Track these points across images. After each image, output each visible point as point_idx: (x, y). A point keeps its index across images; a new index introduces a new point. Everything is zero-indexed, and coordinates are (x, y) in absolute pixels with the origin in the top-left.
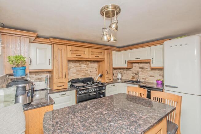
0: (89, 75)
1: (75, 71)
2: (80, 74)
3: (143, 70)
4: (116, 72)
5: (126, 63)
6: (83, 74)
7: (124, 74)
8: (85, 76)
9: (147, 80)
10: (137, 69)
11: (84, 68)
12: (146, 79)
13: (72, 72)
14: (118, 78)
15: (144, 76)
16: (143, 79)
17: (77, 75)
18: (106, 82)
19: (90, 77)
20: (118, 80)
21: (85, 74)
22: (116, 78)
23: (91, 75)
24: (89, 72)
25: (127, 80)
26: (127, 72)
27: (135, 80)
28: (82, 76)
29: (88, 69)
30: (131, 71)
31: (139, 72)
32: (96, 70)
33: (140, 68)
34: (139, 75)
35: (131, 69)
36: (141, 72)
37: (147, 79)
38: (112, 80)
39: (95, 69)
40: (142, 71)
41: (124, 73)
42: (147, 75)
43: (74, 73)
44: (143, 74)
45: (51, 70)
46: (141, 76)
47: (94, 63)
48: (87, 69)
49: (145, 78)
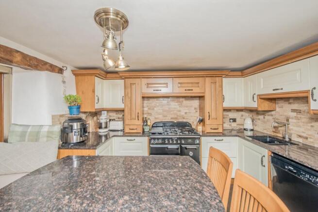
0: (184, 118)
1: (161, 111)
2: (168, 116)
3: (299, 116)
4: (242, 116)
5: (256, 99)
6: (173, 116)
7: (258, 121)
8: (176, 118)
9: (312, 140)
10: (286, 114)
11: (175, 107)
12: (307, 138)
13: (157, 112)
14: (245, 127)
15: (302, 130)
16: (300, 136)
17: (165, 116)
18: (207, 133)
19: (185, 121)
20: (245, 132)
21: (176, 116)
22: (242, 127)
23: (187, 119)
24: (183, 114)
25: (263, 133)
26: (264, 118)
27: (280, 135)
28: (171, 118)
29: (181, 109)
30: (272, 115)
31: (290, 120)
32: (197, 112)
33: (293, 111)
34: (291, 127)
35: (273, 113)
36: (295, 121)
37: (309, 140)
38: (220, 130)
39: (193, 108)
40: (296, 118)
41: (259, 119)
42: (309, 130)
43: (160, 114)
44: (299, 126)
45: (123, 109)
46: (295, 128)
47: (193, 99)
48: (179, 109)
49: (305, 135)
